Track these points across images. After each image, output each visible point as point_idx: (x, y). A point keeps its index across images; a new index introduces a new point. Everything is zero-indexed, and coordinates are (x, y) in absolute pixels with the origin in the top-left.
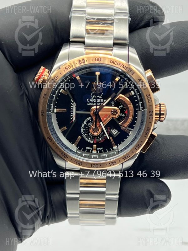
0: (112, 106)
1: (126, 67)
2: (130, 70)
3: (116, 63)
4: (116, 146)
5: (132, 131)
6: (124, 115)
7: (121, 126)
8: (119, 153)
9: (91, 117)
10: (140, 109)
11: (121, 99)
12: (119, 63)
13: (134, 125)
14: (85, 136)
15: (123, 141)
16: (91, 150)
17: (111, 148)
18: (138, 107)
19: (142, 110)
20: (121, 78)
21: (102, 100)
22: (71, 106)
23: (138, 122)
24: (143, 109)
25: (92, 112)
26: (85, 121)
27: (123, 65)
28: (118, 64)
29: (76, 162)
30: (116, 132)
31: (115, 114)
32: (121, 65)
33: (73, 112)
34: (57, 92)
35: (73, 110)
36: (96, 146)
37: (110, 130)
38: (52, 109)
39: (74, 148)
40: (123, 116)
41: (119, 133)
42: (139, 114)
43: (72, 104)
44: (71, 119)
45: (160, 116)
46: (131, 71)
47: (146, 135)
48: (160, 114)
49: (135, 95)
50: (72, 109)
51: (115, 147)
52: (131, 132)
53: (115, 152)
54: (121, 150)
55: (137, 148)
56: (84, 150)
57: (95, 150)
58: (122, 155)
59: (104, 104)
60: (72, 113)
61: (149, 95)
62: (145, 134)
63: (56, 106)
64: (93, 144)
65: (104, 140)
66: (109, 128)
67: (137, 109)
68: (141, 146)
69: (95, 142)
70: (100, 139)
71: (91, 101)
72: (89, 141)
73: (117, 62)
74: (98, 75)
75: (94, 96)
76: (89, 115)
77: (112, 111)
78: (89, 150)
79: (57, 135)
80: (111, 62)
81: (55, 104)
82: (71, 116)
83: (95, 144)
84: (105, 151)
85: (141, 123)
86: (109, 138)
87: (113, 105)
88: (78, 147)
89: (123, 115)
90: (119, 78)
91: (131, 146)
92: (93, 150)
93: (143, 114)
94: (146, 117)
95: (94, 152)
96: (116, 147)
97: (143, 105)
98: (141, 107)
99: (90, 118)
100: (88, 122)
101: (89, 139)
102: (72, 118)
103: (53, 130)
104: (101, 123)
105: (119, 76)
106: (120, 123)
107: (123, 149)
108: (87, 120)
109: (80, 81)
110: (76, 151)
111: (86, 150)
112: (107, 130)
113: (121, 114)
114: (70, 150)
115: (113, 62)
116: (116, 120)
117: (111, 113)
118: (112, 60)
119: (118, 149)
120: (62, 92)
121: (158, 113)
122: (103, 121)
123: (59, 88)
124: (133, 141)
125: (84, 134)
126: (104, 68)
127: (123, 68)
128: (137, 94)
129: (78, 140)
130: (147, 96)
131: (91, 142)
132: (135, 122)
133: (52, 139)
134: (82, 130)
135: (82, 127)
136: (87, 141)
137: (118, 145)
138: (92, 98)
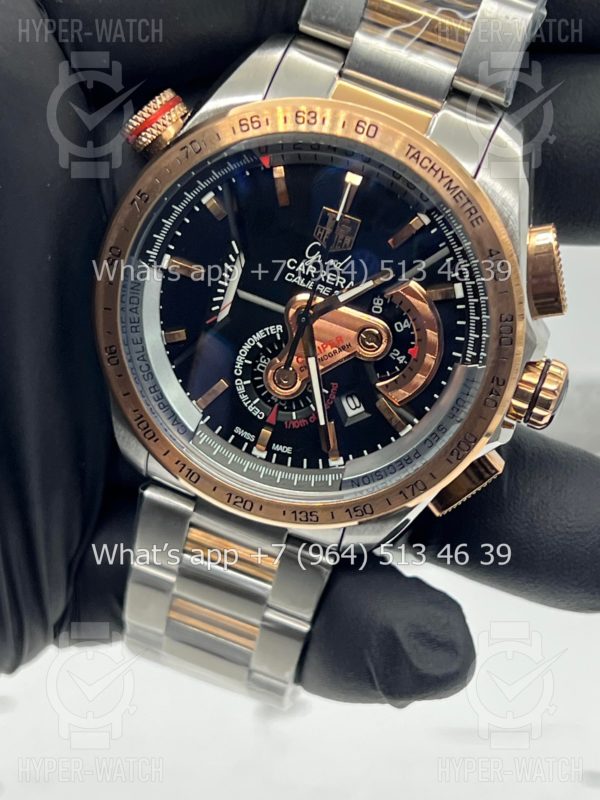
0: (369, 312)
1: (458, 191)
2: (469, 206)
3: (426, 162)
4: (342, 459)
5: (413, 424)
6: (404, 357)
7: (379, 396)
8: (342, 485)
9: (285, 328)
10: (464, 356)
11: (408, 297)
12: (436, 168)
13: (427, 408)
14: (245, 386)
15: (372, 449)
16: (248, 441)
17: (320, 461)
18: (462, 347)
19: (472, 363)
20: (433, 224)
23: (446, 400)
24: (475, 360)
25: (292, 311)
26: (260, 335)
27: (451, 181)
28: (432, 167)
29: (180, 466)
30: (358, 411)
31: (372, 347)
32: (442, 177)
33: (225, 288)
34: (190, 197)
36: (270, 433)
37: (338, 395)
38: (153, 253)
39: (190, 412)
40: (401, 362)
41: (367, 415)
42: (459, 373)
43: (231, 256)
44: (214, 309)
45: (531, 407)
46: (473, 211)
47: (453, 458)
48: (534, 400)
49: (465, 300)
51: (336, 462)
52: (410, 427)
53: (330, 478)
54: (352, 481)
55: (408, 492)
56: (224, 435)
57: (264, 448)
58: (350, 495)
59: (342, 298)
60: (223, 291)
61: (510, 318)
62: (452, 454)
63: (172, 247)
64: (263, 423)
65: (303, 422)
66: (335, 385)
67: (454, 354)
68: (425, 489)
69: (272, 420)
70: (294, 413)
72: (251, 409)
73: (430, 161)
74: (352, 186)
75: (318, 256)
76: (278, 318)
77: (362, 332)
78: (245, 440)
79: (144, 349)
80: (410, 154)
81: (171, 238)
82: (215, 299)
83: (269, 426)
84: (297, 464)
85: (453, 408)
86: (322, 422)
87: (378, 310)
88: (208, 417)
89: (401, 360)
90: (427, 221)
91: (391, 476)
92: (254, 444)
93: (469, 380)
94: (473, 392)
95: (259, 452)
96: (341, 461)
97: (478, 345)
98: (471, 353)
99: (280, 328)
100: (269, 341)
101: (255, 402)
102: (217, 307)
103: (137, 325)
104: (312, 361)
105: (428, 214)
106: (379, 384)
107: (358, 479)
108: (265, 332)
109: (281, 187)
110: (193, 430)
111: (233, 437)
112: (327, 392)
113: (395, 350)
114: (173, 418)
115: (416, 157)
116: (371, 369)
117: (359, 335)
118: (414, 148)
119: (342, 471)
120: (208, 206)
121: (529, 393)
122: (319, 357)
123: (202, 185)
124: (404, 462)
125: (243, 378)
126: (381, 166)
127: (448, 189)
128: (472, 301)
129: (214, 391)
130: (501, 321)
131: (257, 412)
132: (436, 399)
133: (122, 357)
134: (239, 364)
135: (243, 353)
136: (244, 405)
137: (349, 459)
138: (308, 259)
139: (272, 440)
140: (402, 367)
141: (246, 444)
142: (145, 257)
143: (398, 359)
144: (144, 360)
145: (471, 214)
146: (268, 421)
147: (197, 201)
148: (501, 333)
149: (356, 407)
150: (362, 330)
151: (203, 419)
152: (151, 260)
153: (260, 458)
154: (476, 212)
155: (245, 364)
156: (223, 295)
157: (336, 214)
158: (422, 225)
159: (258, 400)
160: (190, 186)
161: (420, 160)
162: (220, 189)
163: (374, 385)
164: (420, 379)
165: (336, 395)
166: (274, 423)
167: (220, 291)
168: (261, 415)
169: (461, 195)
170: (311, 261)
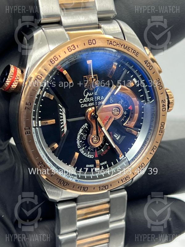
2: (133, 51)
3: (115, 44)
4: (123, 155)
5: (139, 131)
6: (126, 112)
7: (126, 128)
8: (129, 163)
9: (88, 123)
10: (146, 100)
13: (141, 124)
14: (83, 150)
15: (131, 146)
17: (117, 160)
18: (144, 98)
19: (151, 101)
20: (119, 63)
22: (60, 113)
26: (81, 130)
27: (124, 45)
28: (117, 44)
29: (80, 188)
31: (117, 114)
32: (122, 46)
33: (62, 121)
36: (99, 160)
37: (113, 134)
40: (125, 114)
43: (60, 110)
44: (62, 130)
50: (61, 117)
51: (122, 157)
53: (124, 163)
54: (132, 160)
55: (152, 152)
57: (98, 167)
62: (160, 132)
64: (95, 159)
65: (106, 151)
67: (142, 101)
69: (97, 156)
70: (102, 150)
71: (85, 101)
72: (88, 156)
73: (116, 42)
75: (88, 94)
76: (84, 121)
80: (109, 44)
81: (39, 115)
82: (61, 127)
83: (97, 159)
84: (110, 166)
86: (114, 147)
87: (112, 101)
88: (76, 167)
90: (116, 64)
93: (153, 107)
98: (148, 98)
99: (86, 124)
101: (89, 153)
104: (103, 129)
105: (116, 61)
108: (82, 128)
109: (68, 77)
115: (111, 43)
117: (112, 112)
118: (109, 41)
119: (126, 159)
124: (145, 144)
125: (81, 148)
127: (125, 48)
131: (91, 156)
132: (143, 119)
133: (45, 163)
134: (78, 144)
135: (78, 139)
136: (86, 157)
137: (125, 154)
138: (85, 97)
140: (127, 115)
145: (135, 53)
146: (95, 157)
149: (118, 136)
150: (112, 110)
152: (36, 126)
154: (136, 51)
155: (80, 143)
156: (63, 124)
158: (116, 66)
161: (113, 44)
162: (47, 89)
163: (123, 125)
164: (136, 115)
167: (61, 123)
168: (92, 157)
169: (129, 48)
170: (87, 97)
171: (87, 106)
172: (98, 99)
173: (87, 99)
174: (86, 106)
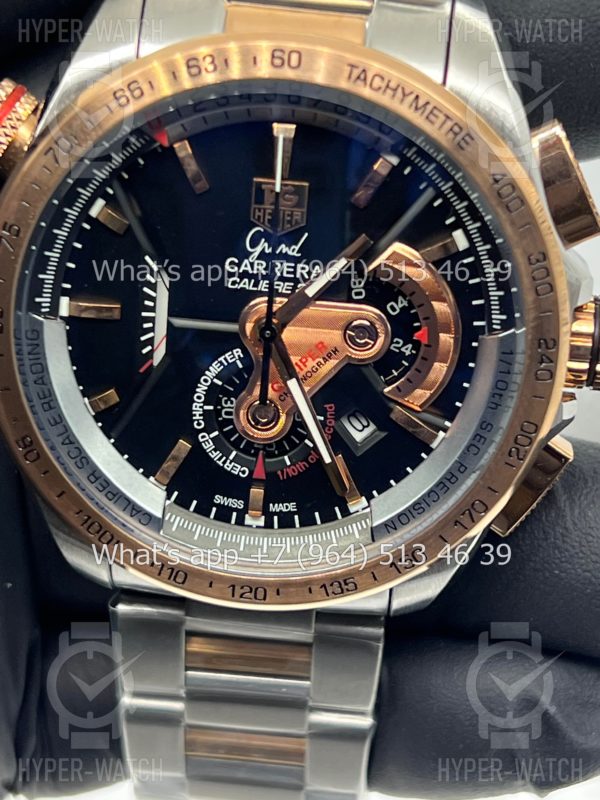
0: (350, 300)
1: (429, 108)
2: (449, 124)
3: (377, 82)
4: (364, 498)
5: (445, 430)
6: (410, 346)
7: (392, 405)
8: (375, 534)
9: (245, 351)
10: (490, 323)
11: (396, 266)
12: (393, 85)
13: (458, 404)
14: (213, 439)
15: (400, 476)
16: (236, 510)
17: (337, 509)
18: (484, 312)
19: (504, 329)
20: (405, 162)
21: (302, 269)
22: (146, 289)
23: (480, 388)
24: (506, 325)
25: (249, 327)
26: (215, 369)
27: (417, 97)
28: (388, 86)
30: (368, 431)
31: (367, 344)
32: (404, 95)
33: (152, 320)
34: (72, 213)
35: (153, 309)
36: (262, 491)
37: (337, 418)
38: (45, 300)
39: (150, 494)
40: (408, 353)
41: (383, 434)
42: (489, 347)
43: (149, 276)
44: (144, 351)
45: (593, 364)
46: (456, 129)
47: (513, 459)
48: (595, 355)
49: (471, 250)
50: (147, 303)
51: (357, 505)
52: (441, 434)
53: (355, 529)
54: (385, 525)
55: (465, 520)
56: (203, 511)
57: (259, 513)
59: (311, 292)
60: (150, 325)
61: (541, 257)
62: (510, 456)
63: (67, 286)
64: (250, 481)
65: (301, 466)
66: (330, 407)
67: (476, 323)
68: (487, 510)
69: (260, 474)
70: (286, 458)
71: (249, 269)
72: (228, 467)
73: (382, 78)
74: (286, 139)
75: (263, 245)
76: (232, 340)
77: (347, 328)
78: (231, 510)
79: (67, 429)
80: (354, 77)
81: (63, 274)
82: (143, 338)
83: (259, 482)
84: (308, 522)
85: (493, 395)
86: (327, 460)
87: (359, 294)
88: (176, 493)
89: (408, 350)
90: (395, 160)
92: (245, 510)
93: (507, 352)
94: (517, 368)
95: (254, 520)
96: (363, 502)
97: (507, 305)
98: (497, 317)
99: (238, 352)
100: (229, 373)
101: (231, 457)
102: (149, 348)
103: (49, 400)
104: (292, 384)
105: (394, 151)
106: (387, 390)
107: (391, 520)
108: (221, 362)
109: (192, 167)
110: (159, 515)
111: (214, 509)
112: (322, 418)
113: (396, 340)
114: (130, 507)
115: (362, 77)
116: (371, 373)
117: (345, 333)
118: (356, 67)
119: (370, 516)
120: (101, 219)
121: (586, 348)
122: (300, 376)
123: (85, 193)
124: (448, 484)
125: (208, 430)
126: (316, 103)
127: (417, 109)
128: (482, 248)
129: (175, 458)
130: (531, 264)
131: (238, 470)
132: (466, 389)
133: (41, 447)
134: (197, 413)
135: (199, 398)
136: (218, 465)
137: (373, 497)
138: (252, 253)
139: (268, 500)
140: (412, 359)
141: (235, 514)
142: (37, 308)
143: (403, 349)
144: (71, 443)
145: (456, 134)
146: (254, 477)
147: (84, 215)
148: (534, 279)
149: (364, 427)
150: (347, 327)
151: (169, 497)
152: (43, 310)
153: (258, 527)
154: (461, 129)
155: (204, 411)
156: (152, 330)
157: (274, 184)
158: (390, 166)
159: (234, 453)
160: (70, 197)
161: (368, 82)
162: (111, 191)
163: (382, 393)
164: (440, 370)
165: (335, 419)
166: (264, 478)
167: (146, 326)
168: (244, 472)
169: (435, 112)
170: (256, 254)
171: (251, 288)
172: (302, 275)
173: (256, 262)
174: (247, 287)
